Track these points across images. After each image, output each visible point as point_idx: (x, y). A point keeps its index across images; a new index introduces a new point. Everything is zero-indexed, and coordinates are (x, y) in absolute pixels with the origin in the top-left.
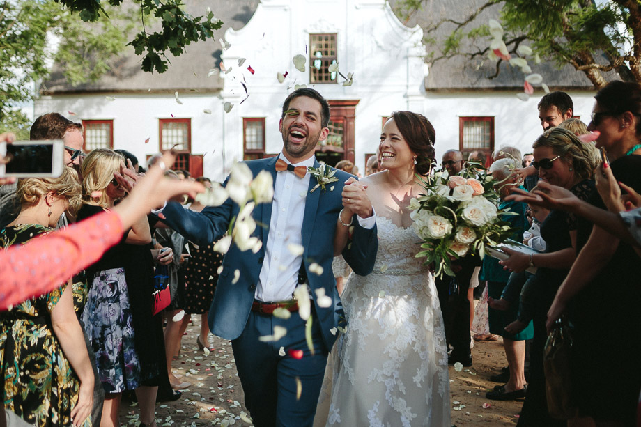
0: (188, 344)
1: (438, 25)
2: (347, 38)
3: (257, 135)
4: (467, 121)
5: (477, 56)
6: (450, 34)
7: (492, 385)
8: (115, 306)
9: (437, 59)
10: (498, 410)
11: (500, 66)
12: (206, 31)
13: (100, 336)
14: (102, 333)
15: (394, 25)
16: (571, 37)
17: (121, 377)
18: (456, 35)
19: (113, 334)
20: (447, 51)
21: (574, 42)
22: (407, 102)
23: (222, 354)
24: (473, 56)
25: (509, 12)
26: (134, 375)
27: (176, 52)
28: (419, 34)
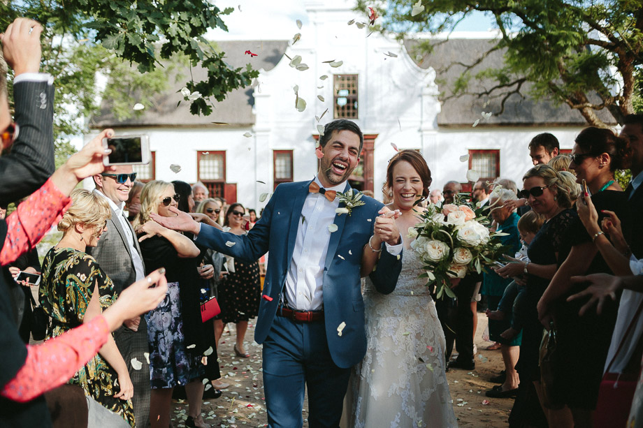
0: (226, 351)
1: (449, 67)
2: (367, 78)
3: (286, 166)
4: (476, 153)
5: (484, 95)
6: (459, 76)
7: (490, 386)
8: (167, 315)
9: (448, 98)
10: (496, 406)
11: (504, 104)
12: (245, 80)
13: (154, 340)
14: (156, 338)
15: (409, 67)
16: (567, 79)
17: (172, 375)
18: (465, 77)
19: (166, 338)
20: (457, 90)
21: (569, 83)
22: (422, 136)
23: (256, 359)
24: (480, 95)
25: (511, 57)
26: (184, 373)
27: (220, 98)
28: (431, 75)
